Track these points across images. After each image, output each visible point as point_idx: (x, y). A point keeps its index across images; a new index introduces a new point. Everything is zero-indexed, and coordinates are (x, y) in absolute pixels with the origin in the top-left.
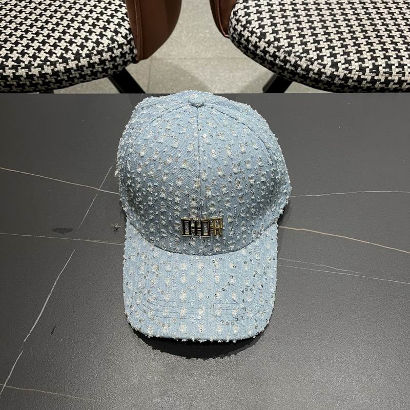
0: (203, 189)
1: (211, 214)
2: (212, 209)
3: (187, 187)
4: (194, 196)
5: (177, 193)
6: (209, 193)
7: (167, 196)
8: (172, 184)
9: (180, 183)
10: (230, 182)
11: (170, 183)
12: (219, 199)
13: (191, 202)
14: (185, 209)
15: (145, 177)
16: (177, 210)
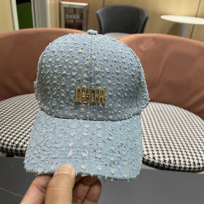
0: (93, 65)
1: (98, 85)
2: (98, 82)
3: (82, 64)
4: (86, 69)
5: (75, 68)
6: (96, 69)
7: (67, 72)
8: (71, 63)
9: (76, 62)
10: (111, 65)
11: (70, 63)
12: (103, 75)
13: (83, 74)
14: (79, 80)
15: (54, 63)
16: (73, 82)
